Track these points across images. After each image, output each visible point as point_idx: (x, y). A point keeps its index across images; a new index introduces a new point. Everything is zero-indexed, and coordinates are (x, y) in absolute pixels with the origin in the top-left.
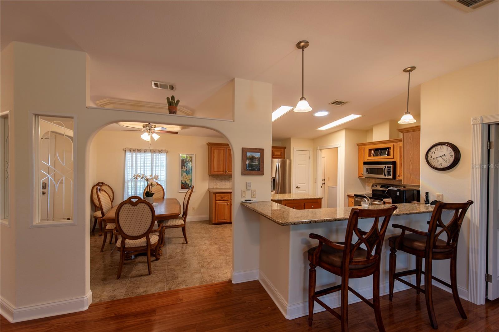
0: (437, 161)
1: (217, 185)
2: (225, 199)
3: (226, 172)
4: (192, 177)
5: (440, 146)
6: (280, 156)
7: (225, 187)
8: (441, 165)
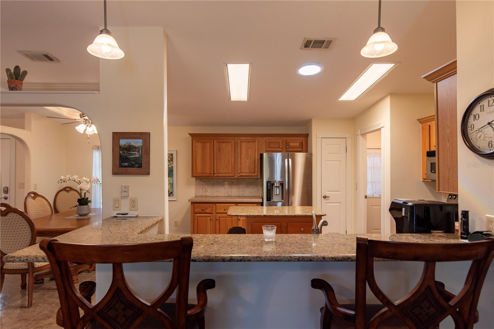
0: (483, 136)
1: (207, 191)
2: (208, 211)
3: (214, 173)
4: (173, 181)
5: (488, 100)
6: (299, 148)
7: (219, 195)
8: (490, 145)
